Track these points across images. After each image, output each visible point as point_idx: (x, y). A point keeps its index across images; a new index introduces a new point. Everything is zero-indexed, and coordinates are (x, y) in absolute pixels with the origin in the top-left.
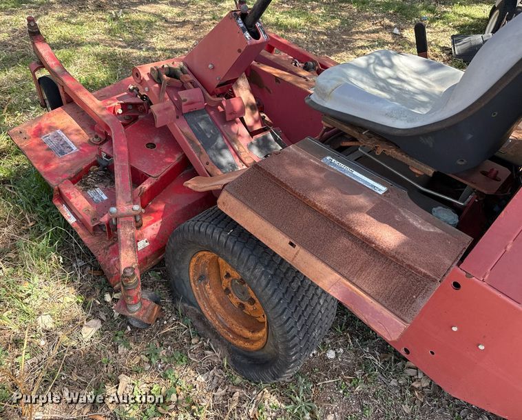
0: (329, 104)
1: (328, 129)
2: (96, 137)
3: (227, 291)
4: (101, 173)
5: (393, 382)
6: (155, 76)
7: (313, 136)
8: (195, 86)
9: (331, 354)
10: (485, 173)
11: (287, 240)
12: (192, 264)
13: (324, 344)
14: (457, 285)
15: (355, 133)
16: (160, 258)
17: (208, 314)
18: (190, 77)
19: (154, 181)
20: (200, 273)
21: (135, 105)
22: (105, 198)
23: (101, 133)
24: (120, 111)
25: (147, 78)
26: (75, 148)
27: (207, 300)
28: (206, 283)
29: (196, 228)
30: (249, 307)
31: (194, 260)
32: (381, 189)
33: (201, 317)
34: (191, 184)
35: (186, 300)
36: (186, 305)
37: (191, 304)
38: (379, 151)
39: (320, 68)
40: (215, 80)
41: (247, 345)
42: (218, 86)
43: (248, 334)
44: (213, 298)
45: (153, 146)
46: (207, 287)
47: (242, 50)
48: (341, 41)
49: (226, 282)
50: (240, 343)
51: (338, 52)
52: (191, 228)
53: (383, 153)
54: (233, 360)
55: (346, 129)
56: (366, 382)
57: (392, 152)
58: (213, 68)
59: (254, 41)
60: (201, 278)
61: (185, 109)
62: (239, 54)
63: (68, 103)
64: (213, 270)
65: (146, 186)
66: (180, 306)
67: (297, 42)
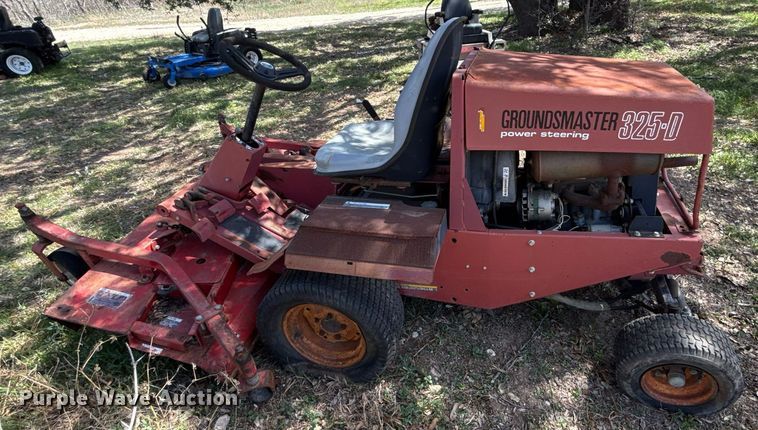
0: (330, 170)
1: (338, 186)
2: (144, 277)
3: (322, 332)
4: (165, 304)
5: (461, 327)
6: (181, 205)
7: (331, 194)
8: (220, 199)
9: (415, 335)
10: (440, 173)
11: (346, 262)
12: (285, 328)
13: (407, 332)
14: (454, 240)
15: (355, 181)
16: (253, 343)
17: (314, 359)
18: (213, 194)
19: (219, 285)
20: (294, 332)
21: (169, 237)
22: (180, 320)
23: (149, 272)
24: (157, 247)
25: (175, 210)
26: (128, 295)
27: (310, 350)
28: (302, 338)
29: (277, 293)
30: (343, 332)
31: (285, 322)
32: (386, 206)
33: (311, 365)
34: (253, 270)
35: (293, 360)
36: (294, 365)
37: (298, 361)
38: (375, 186)
39: (314, 150)
40: (235, 189)
41: (355, 360)
42: (241, 191)
43: (352, 353)
44: (313, 346)
45: (203, 261)
46: (305, 339)
47: (250, 158)
48: (318, 124)
49: (317, 326)
50: (350, 362)
51: (321, 132)
52: (273, 296)
53: (378, 186)
54: (351, 377)
55: (350, 181)
56: (444, 337)
57: (382, 183)
58: (230, 180)
59: (255, 150)
60: (297, 335)
61: (220, 219)
62: (248, 163)
63: (95, 263)
64: (304, 325)
65: (214, 291)
66: (290, 368)
67: (282, 136)
